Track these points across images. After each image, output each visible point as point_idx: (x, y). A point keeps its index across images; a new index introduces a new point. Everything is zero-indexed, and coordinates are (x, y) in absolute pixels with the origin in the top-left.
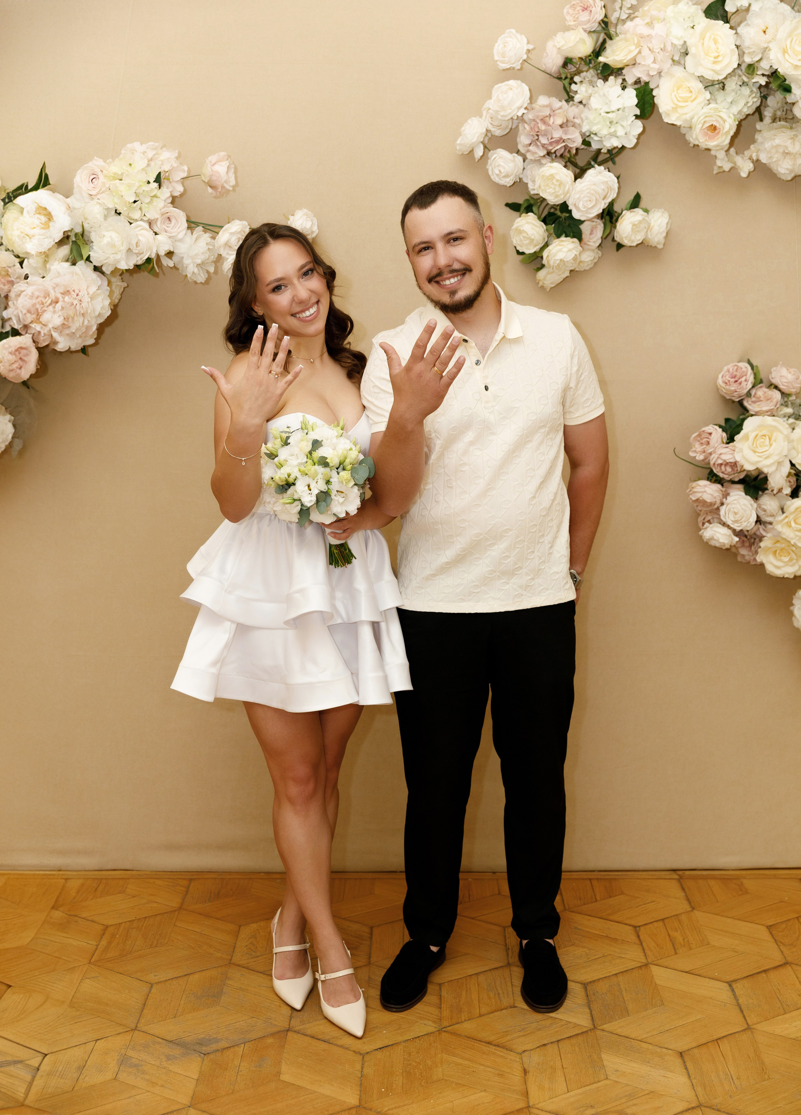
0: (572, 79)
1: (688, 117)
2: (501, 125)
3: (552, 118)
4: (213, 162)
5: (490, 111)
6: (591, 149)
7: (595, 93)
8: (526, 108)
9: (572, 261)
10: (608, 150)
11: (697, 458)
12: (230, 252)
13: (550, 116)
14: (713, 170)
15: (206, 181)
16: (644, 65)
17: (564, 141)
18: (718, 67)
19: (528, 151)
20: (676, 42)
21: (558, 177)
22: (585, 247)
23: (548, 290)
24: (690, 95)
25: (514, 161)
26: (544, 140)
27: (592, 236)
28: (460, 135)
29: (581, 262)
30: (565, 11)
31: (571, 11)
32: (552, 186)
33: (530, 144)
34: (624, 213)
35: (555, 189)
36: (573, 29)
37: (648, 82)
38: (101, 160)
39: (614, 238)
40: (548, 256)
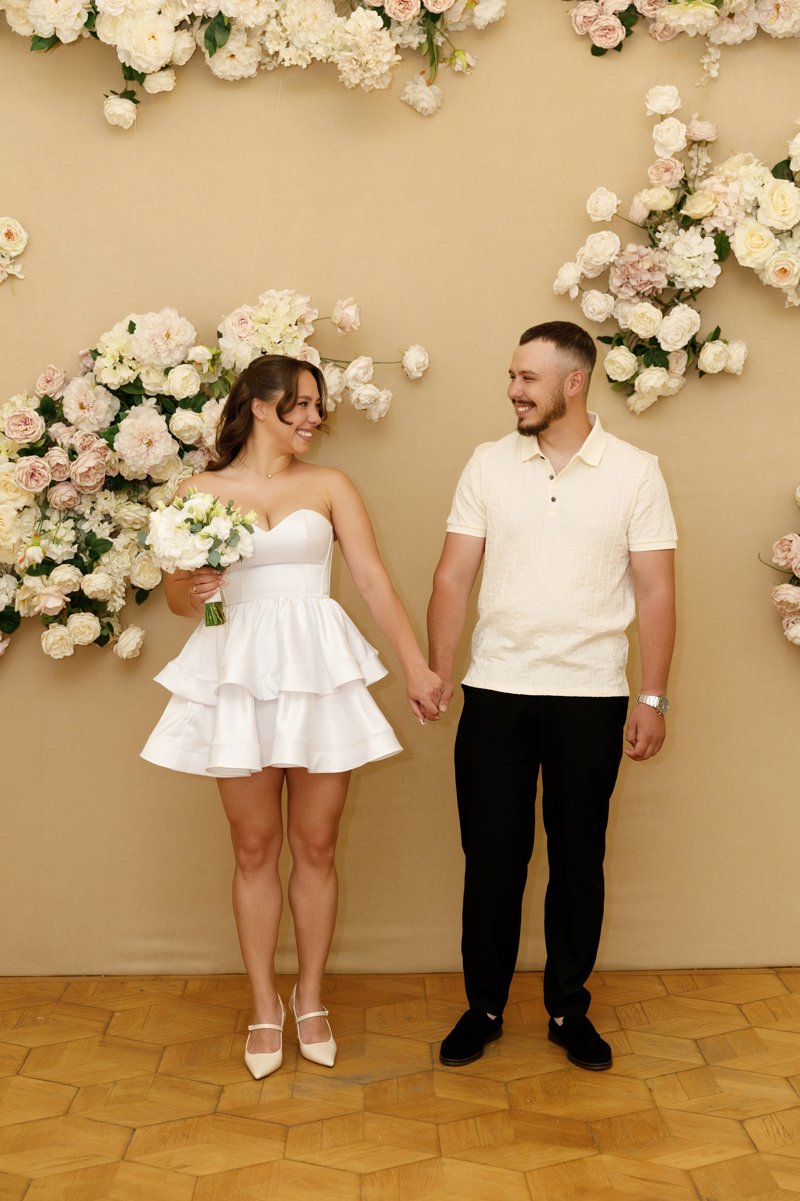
0: (656, 227)
1: (761, 261)
2: (594, 269)
3: (640, 263)
4: (343, 306)
5: (583, 257)
6: (674, 288)
7: (678, 241)
8: (617, 255)
9: (661, 388)
10: (690, 290)
11: (780, 564)
12: (356, 384)
13: (639, 261)
14: (785, 305)
15: (337, 323)
16: (720, 217)
17: (651, 284)
18: (785, 219)
19: (619, 291)
20: (748, 198)
21: (648, 315)
22: (672, 374)
23: (638, 414)
24: (762, 242)
25: (606, 300)
26: (633, 282)
27: (678, 365)
28: (557, 277)
29: (669, 388)
30: (649, 171)
31: (654, 171)
32: (644, 323)
33: (621, 286)
34: (706, 344)
35: (646, 325)
36: (656, 186)
37: (725, 231)
38: (250, 307)
39: (697, 366)
40: (639, 384)
